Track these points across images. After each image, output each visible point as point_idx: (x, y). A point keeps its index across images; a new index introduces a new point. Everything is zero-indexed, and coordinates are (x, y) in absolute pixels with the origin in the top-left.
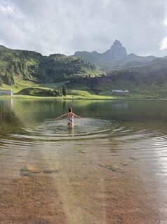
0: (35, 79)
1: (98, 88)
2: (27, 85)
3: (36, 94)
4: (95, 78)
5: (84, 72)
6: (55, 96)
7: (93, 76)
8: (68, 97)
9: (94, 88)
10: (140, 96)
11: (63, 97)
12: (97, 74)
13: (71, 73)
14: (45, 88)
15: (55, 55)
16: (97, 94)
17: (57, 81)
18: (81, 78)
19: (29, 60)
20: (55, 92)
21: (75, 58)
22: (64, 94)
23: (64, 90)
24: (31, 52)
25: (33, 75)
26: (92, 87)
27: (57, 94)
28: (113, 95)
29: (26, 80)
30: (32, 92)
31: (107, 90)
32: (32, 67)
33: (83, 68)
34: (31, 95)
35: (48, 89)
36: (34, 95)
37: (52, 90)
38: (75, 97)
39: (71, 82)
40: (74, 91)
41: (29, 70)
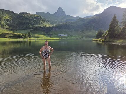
0: (9, 27)
1: (51, 33)
2: (4, 31)
3: (10, 37)
4: (49, 27)
5: (42, 24)
6: (24, 38)
7: (47, 26)
8: (32, 38)
9: (49, 34)
10: (73, 38)
11: (29, 39)
12: (50, 26)
13: (34, 24)
14: (17, 33)
15: (23, 13)
16: (50, 37)
17: (25, 29)
18: (40, 27)
19: (5, 16)
20: (23, 36)
21: (36, 16)
22: (30, 37)
23: (29, 34)
24: (7, 10)
25: (8, 25)
26: (47, 32)
27: (25, 37)
28: (59, 37)
29: (3, 28)
30: (7, 36)
31: (56, 34)
32: (8, 20)
33: (41, 22)
34: (7, 38)
35: (19, 34)
36: (9, 38)
37: (21, 34)
38: (37, 38)
39: (34, 30)
40: (36, 35)
41: (5, 22)
